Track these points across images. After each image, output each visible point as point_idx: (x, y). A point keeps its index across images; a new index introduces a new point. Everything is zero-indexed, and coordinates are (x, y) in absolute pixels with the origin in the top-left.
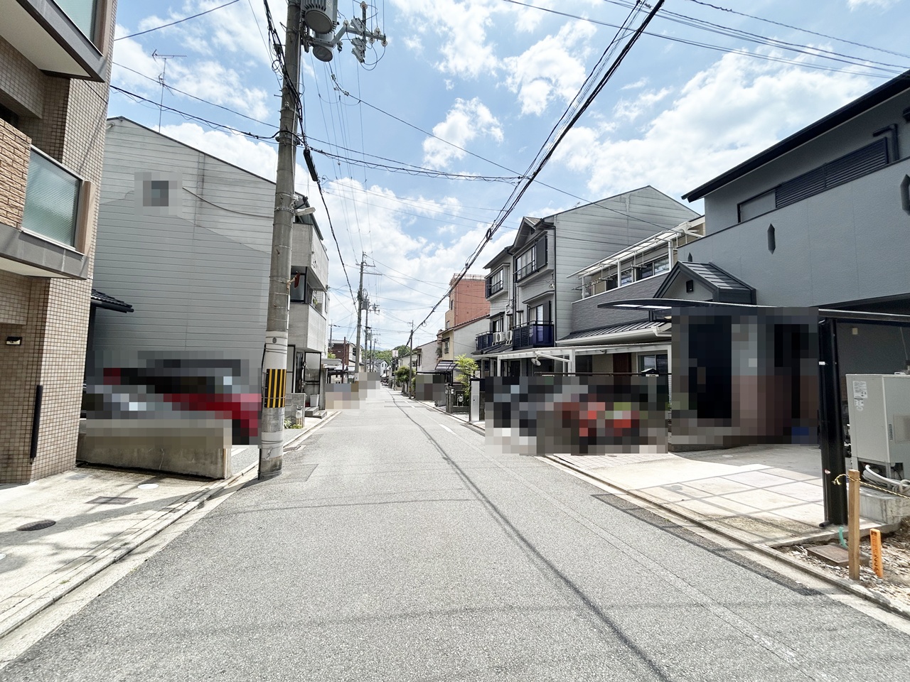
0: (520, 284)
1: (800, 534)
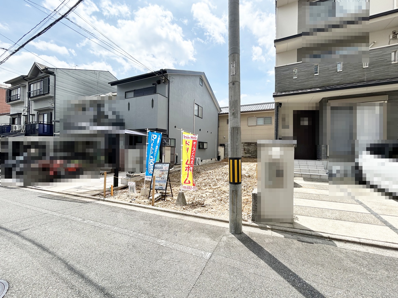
0: (32, 99)
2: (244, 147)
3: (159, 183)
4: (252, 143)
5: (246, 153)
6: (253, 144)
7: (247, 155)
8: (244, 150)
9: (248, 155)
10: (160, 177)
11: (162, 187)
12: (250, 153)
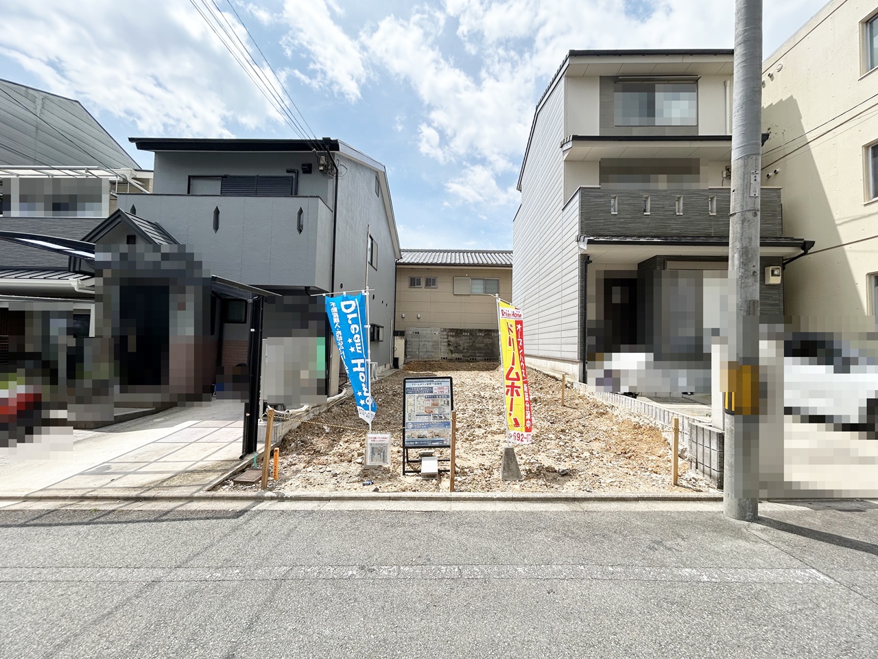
1: (227, 470)
2: (447, 338)
3: (430, 429)
4: (465, 331)
5: (452, 352)
6: (467, 332)
7: (453, 355)
8: (449, 345)
9: (455, 356)
10: (429, 414)
11: (442, 439)
12: (460, 352)
